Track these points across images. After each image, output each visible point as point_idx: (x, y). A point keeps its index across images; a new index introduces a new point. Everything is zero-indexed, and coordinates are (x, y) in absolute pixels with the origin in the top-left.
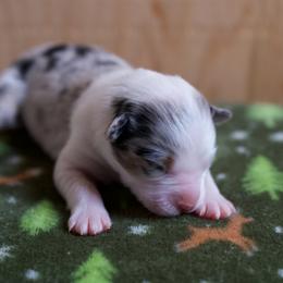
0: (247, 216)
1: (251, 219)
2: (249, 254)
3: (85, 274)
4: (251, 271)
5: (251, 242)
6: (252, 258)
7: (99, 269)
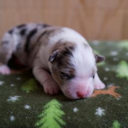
0: (116, 86)
1: (118, 87)
2: (118, 99)
3: (49, 107)
4: (119, 105)
5: (118, 94)
6: (119, 101)
7: (55, 105)
